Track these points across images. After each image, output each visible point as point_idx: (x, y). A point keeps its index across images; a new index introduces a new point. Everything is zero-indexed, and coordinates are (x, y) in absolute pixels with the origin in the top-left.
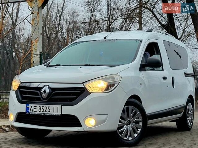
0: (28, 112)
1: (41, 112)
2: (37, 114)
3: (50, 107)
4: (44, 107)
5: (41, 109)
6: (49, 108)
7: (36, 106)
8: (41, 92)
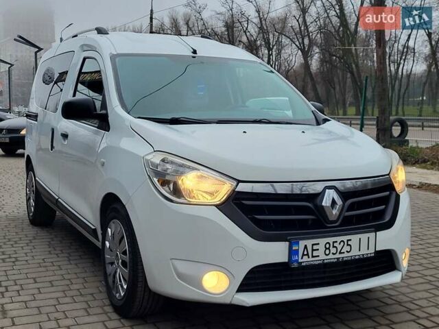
0: (297, 261)
1: (331, 256)
2: (321, 262)
3: (350, 240)
4: (338, 242)
5: (331, 248)
6: (349, 243)
7: (318, 244)
8: (323, 204)
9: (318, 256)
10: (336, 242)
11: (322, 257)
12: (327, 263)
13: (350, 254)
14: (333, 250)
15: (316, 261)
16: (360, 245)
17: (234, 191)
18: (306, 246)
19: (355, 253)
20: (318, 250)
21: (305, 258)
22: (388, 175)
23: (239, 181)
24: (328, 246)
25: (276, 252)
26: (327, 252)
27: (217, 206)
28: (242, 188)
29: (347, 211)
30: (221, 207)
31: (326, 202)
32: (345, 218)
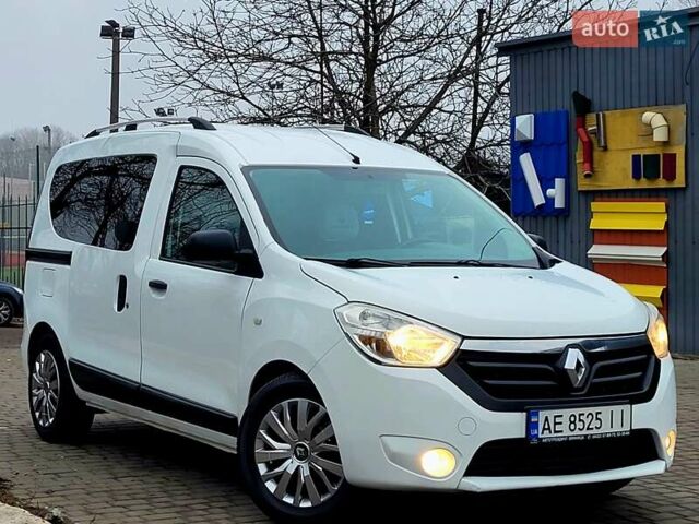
1: (577, 432)
2: (565, 439)
3: (600, 413)
4: (586, 415)
5: (577, 422)
6: (599, 416)
7: (562, 416)
8: (566, 367)
9: (561, 432)
10: (583, 414)
11: (567, 433)
12: (572, 441)
13: (600, 431)
14: (580, 425)
15: (559, 438)
16: (612, 420)
17: (458, 350)
18: (547, 418)
19: (606, 430)
20: (561, 423)
21: (546, 433)
22: (645, 332)
23: (464, 338)
24: (573, 419)
25: (510, 425)
26: (573, 426)
27: (437, 368)
28: (468, 346)
29: (595, 377)
30: (443, 369)
31: (570, 364)
32: (593, 385)
